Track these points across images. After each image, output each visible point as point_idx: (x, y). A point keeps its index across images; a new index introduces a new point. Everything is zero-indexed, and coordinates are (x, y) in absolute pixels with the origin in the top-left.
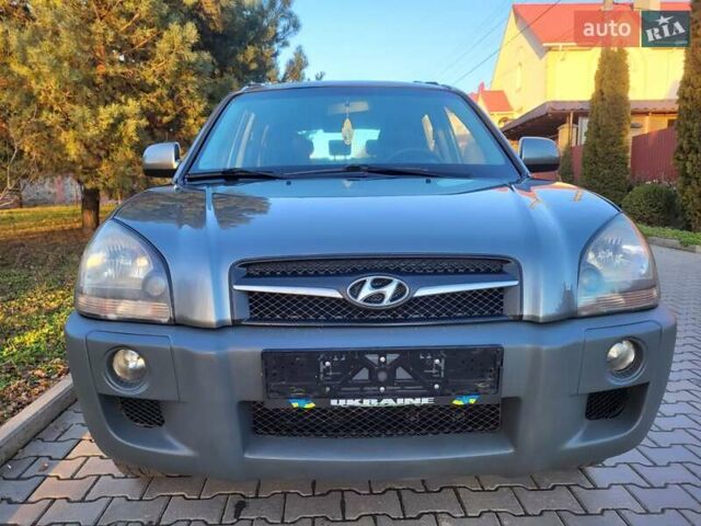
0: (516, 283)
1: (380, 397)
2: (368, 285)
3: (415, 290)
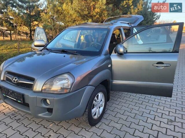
0: (33, 83)
1: (11, 97)
2: (14, 79)
3: (19, 81)
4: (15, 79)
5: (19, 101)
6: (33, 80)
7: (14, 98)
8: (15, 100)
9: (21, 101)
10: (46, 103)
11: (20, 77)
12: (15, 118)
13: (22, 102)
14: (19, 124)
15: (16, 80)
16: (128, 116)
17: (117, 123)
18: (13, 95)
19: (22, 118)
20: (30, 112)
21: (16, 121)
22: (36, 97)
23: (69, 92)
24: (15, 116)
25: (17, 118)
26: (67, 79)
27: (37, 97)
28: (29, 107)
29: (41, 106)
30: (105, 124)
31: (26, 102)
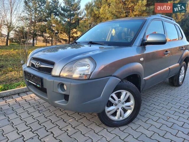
1: (32, 82)
3: (40, 65)
4: (38, 63)
5: (38, 86)
6: (53, 64)
7: (34, 83)
8: (35, 84)
9: (39, 85)
10: (63, 89)
11: (42, 62)
12: (38, 109)
13: (41, 87)
14: (40, 115)
15: (38, 65)
16: (163, 124)
17: (147, 129)
18: (34, 79)
19: (44, 110)
20: (48, 99)
21: (39, 111)
22: (53, 80)
23: (89, 79)
24: (39, 107)
25: (39, 109)
26: (88, 66)
27: (55, 81)
28: (46, 93)
29: (58, 92)
30: (132, 129)
31: (45, 87)
